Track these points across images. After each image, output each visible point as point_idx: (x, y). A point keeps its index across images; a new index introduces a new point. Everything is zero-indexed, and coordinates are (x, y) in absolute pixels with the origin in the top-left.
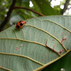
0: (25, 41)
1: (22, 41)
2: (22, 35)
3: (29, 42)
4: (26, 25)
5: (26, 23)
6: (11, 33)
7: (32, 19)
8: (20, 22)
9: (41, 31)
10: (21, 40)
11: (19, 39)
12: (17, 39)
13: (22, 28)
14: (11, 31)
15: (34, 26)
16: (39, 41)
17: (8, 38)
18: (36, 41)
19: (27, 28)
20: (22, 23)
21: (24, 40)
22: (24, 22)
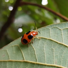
0: (39, 64)
1: (34, 64)
2: (33, 55)
3: (45, 65)
4: (37, 37)
5: (37, 34)
6: (14, 52)
7: (47, 27)
8: (27, 34)
9: (63, 46)
10: (31, 63)
11: (29, 61)
12: (25, 60)
13: (32, 43)
14: (14, 48)
15: (51, 39)
16: (60, 62)
17: (10, 60)
18: (56, 63)
19: (40, 42)
20: (32, 35)
21: (36, 63)
22: (34, 33)
